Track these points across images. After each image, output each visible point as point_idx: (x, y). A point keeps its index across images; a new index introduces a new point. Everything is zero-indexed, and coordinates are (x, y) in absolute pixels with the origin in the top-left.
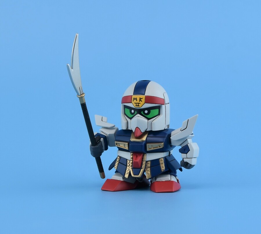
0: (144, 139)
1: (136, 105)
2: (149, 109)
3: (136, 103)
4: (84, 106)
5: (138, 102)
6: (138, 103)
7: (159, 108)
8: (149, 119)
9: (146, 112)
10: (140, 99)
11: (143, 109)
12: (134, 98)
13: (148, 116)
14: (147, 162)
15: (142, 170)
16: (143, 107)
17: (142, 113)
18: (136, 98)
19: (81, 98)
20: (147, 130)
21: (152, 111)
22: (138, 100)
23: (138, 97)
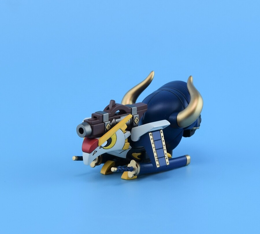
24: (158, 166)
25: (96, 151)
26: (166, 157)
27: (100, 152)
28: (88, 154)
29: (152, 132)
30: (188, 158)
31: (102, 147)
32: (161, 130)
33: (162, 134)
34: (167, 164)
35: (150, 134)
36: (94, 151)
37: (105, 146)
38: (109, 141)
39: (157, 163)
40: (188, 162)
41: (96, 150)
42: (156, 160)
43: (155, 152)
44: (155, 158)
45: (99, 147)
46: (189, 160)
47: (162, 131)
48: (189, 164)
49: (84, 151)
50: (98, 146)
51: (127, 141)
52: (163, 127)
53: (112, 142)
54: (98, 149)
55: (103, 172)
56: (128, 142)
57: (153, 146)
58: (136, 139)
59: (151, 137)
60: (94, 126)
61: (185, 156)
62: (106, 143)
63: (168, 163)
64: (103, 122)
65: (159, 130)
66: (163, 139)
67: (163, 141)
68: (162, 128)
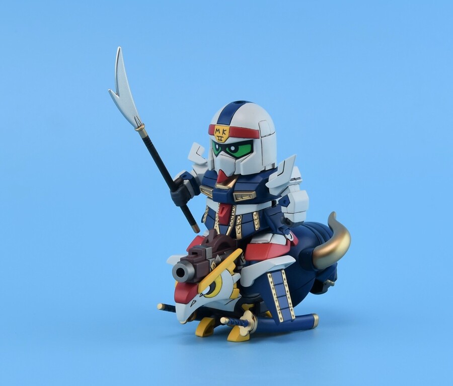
0: (231, 185)
1: (219, 140)
2: (237, 145)
3: (219, 137)
4: (147, 141)
5: (221, 135)
6: (221, 137)
7: (251, 143)
8: (237, 158)
9: (233, 148)
10: (224, 131)
11: (227, 145)
12: (217, 129)
13: (236, 155)
14: (236, 217)
15: (230, 228)
16: (227, 142)
17: (227, 149)
18: (219, 130)
19: (141, 132)
20: (235, 174)
21: (240, 147)
22: (221, 131)
23: (221, 127)
24: (281, 321)
25: (195, 301)
26: (290, 308)
27: (200, 301)
28: (183, 305)
29: (271, 272)
30: (316, 317)
31: (203, 295)
32: (282, 269)
33: (284, 276)
34: (293, 318)
35: (269, 275)
36: (192, 301)
37: (207, 294)
38: (213, 286)
39: (280, 316)
40: (315, 323)
41: (195, 299)
42: (278, 312)
43: (276, 301)
44: (277, 309)
45: (199, 295)
46: (316, 320)
47: (283, 271)
48: (317, 326)
49: (177, 301)
50: (197, 293)
51: (236, 286)
52: (285, 265)
53: (216, 288)
54: (197, 298)
55: (200, 332)
56: (237, 288)
57: (274, 292)
58: (248, 283)
59: (270, 280)
60: (197, 264)
61: (311, 315)
62: (208, 289)
63: (293, 316)
64: (206, 260)
65: (280, 270)
66: (286, 283)
67: (286, 285)
68: (284, 268)
